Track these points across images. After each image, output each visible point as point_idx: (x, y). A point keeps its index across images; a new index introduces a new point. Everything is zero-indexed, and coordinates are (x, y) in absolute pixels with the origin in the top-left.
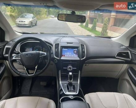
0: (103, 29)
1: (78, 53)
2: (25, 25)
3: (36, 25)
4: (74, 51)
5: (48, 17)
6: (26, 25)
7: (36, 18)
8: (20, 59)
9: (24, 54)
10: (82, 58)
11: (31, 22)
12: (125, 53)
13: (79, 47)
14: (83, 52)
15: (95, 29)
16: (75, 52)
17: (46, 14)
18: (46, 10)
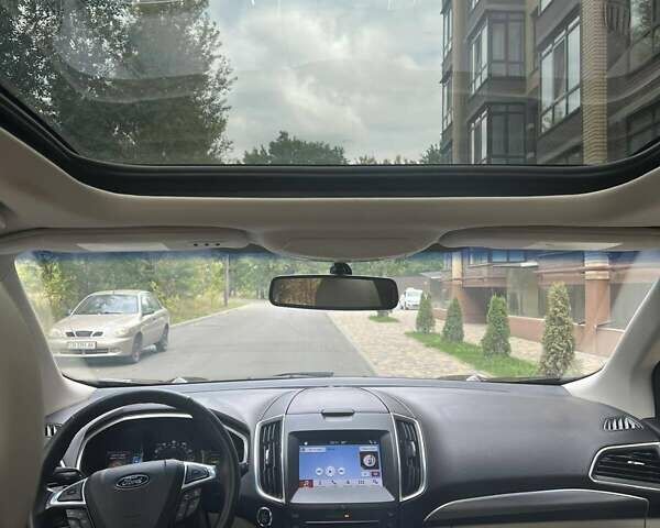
0: (547, 349)
1: (383, 466)
2: (97, 350)
3: (160, 347)
4: (363, 454)
5: (229, 301)
6: (106, 350)
7: (164, 310)
8: (84, 503)
9: (107, 477)
10: (404, 496)
11: (137, 336)
12: (640, 454)
13: (386, 432)
14: (411, 460)
15: (507, 349)
16: (366, 460)
17: (217, 283)
18: (220, 263)
